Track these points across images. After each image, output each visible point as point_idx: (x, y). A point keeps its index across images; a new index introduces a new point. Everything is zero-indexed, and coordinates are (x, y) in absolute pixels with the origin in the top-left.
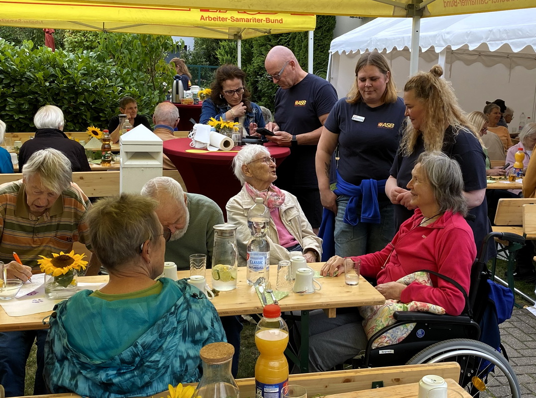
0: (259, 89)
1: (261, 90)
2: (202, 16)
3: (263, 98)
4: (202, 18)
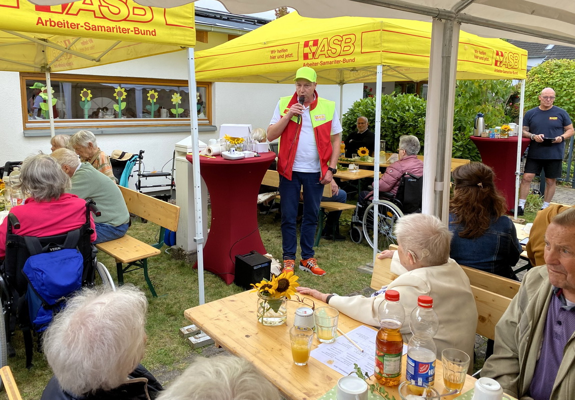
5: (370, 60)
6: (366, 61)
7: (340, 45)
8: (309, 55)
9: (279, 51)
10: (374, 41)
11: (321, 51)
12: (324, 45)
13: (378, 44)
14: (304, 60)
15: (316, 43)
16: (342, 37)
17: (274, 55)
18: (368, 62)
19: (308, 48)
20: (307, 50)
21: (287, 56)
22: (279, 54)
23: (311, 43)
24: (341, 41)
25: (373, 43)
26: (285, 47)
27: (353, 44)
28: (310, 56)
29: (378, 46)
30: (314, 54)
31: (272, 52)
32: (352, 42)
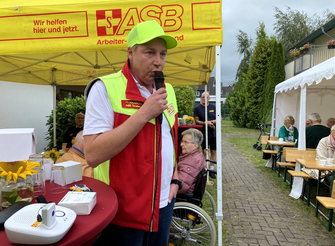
0: (248, 117)
1: (249, 118)
2: (99, 40)
3: (250, 122)
4: (99, 42)
5: (206, 39)
6: (201, 40)
7: (159, 19)
8: (107, 29)
9: (52, 23)
10: (212, 15)
11: (128, 25)
12: (132, 18)
13: (218, 19)
14: (98, 35)
15: (117, 14)
16: (161, 9)
17: (40, 27)
18: (203, 41)
19: (106, 20)
20: (103, 23)
21: (66, 30)
22: (51, 26)
23: (109, 14)
24: (160, 13)
25: (209, 18)
26: (61, 17)
27: (179, 17)
28: (109, 31)
29: (217, 21)
30: (115, 28)
31: (36, 23)
32: (178, 15)
